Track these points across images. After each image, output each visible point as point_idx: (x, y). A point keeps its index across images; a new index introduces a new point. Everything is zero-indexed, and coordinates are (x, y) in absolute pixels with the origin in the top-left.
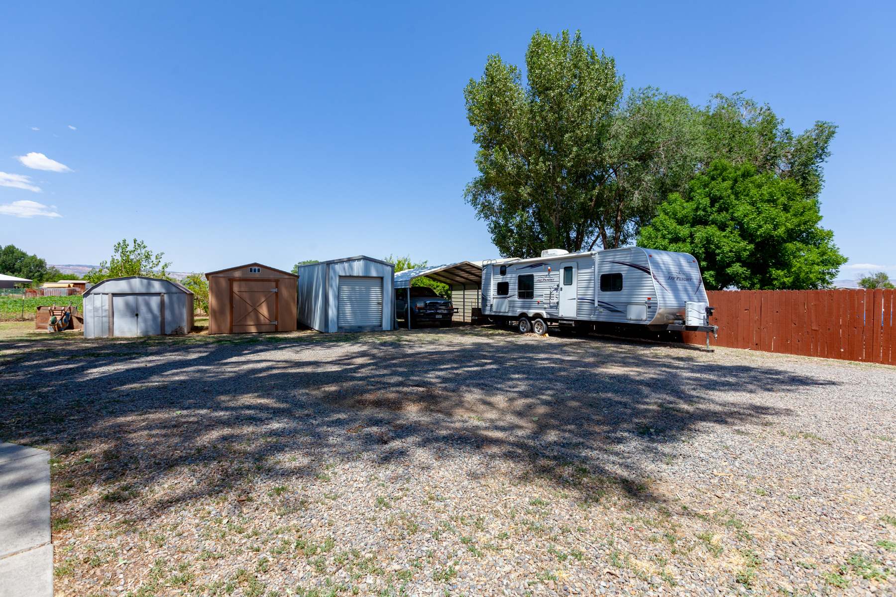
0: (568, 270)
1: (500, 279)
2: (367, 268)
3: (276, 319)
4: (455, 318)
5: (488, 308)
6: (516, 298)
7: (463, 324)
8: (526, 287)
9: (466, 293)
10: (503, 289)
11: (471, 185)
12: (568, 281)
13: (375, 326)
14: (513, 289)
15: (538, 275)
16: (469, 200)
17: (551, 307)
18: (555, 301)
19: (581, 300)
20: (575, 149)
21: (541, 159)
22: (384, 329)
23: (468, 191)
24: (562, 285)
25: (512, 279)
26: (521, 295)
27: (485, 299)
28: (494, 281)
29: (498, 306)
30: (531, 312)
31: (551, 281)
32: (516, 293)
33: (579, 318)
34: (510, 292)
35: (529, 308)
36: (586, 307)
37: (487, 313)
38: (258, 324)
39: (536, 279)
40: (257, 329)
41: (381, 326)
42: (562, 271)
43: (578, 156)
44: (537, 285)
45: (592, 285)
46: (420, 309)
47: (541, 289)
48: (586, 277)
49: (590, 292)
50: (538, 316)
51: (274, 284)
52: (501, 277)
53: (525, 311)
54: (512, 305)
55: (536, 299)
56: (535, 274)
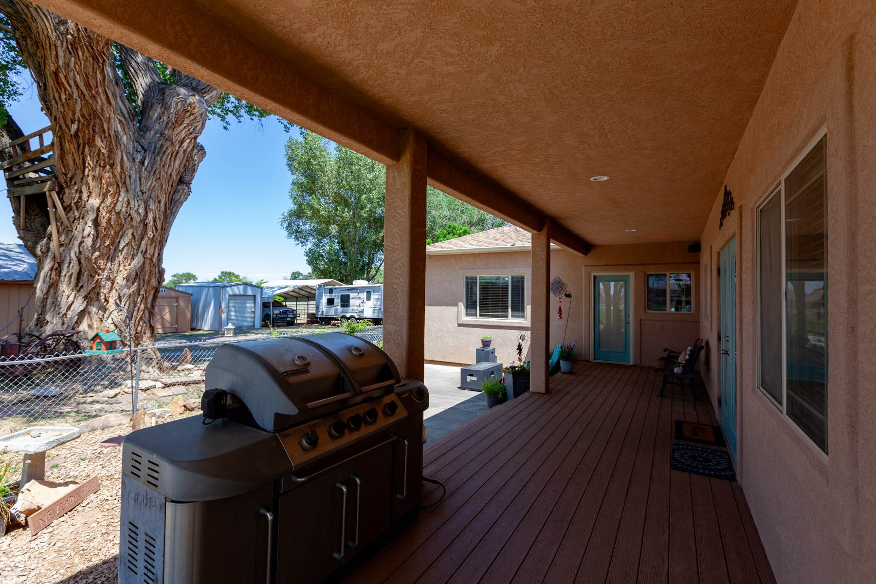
0: (369, 293)
1: (328, 296)
2: (245, 290)
3: (177, 324)
4: (299, 320)
5: (320, 313)
6: (339, 307)
7: (302, 324)
8: (345, 301)
9: (309, 303)
10: (331, 302)
11: (286, 214)
12: (369, 298)
13: (251, 326)
14: (338, 302)
15: (352, 295)
16: (285, 226)
17: (360, 312)
18: (362, 308)
19: (374, 309)
20: (369, 206)
21: (346, 210)
22: (256, 328)
23: (284, 220)
24: (365, 300)
25: (337, 297)
26: (342, 306)
27: (318, 308)
28: (325, 297)
29: (327, 312)
30: (348, 315)
31: (360, 298)
32: (339, 304)
33: (374, 317)
34: (335, 304)
35: (347, 313)
36: (376, 311)
37: (319, 316)
38: (163, 328)
39: (351, 297)
40: (163, 330)
41: (254, 326)
42: (365, 293)
43: (371, 210)
44: (351, 300)
45: (379, 300)
46: (276, 315)
47: (354, 302)
48: (377, 297)
49: (378, 304)
50: (352, 317)
51: (175, 300)
52: (329, 295)
53: (344, 314)
54: (336, 311)
55: (351, 308)
56: (350, 294)
